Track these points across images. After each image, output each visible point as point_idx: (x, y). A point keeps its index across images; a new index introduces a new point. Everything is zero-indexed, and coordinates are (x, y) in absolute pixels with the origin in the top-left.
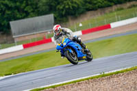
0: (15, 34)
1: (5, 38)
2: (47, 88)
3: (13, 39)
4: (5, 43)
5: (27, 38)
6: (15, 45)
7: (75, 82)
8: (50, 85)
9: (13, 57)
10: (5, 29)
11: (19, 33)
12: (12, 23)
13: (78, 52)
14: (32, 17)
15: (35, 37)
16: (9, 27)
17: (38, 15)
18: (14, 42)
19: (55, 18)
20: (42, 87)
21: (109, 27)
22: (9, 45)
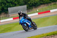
9: (8, 23)
12: (9, 9)
14: (17, 6)
16: (7, 10)
21: (49, 11)
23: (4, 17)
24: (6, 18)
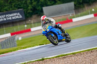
2: (69, 54)
7: (89, 50)
8: (71, 52)
10: (39, 13)
13: (58, 36)
15: (61, 18)
17: (63, 3)
19: (75, 5)
20: (65, 54)
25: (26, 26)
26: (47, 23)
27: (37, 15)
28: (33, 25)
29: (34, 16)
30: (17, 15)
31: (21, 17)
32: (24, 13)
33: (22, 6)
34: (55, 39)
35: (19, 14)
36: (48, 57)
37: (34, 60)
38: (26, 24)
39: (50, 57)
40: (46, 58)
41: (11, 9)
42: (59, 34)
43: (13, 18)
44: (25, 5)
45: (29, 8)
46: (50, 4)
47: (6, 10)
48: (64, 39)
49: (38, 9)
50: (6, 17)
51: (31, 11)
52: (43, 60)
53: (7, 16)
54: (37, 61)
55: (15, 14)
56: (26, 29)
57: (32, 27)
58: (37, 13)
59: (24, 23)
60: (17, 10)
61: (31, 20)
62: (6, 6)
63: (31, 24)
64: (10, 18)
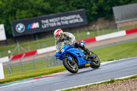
0: (118, 20)
1: (108, 23)
3: (116, 25)
4: (107, 28)
5: (130, 23)
6: (117, 31)
9: (115, 43)
10: (107, 15)
11: (122, 19)
12: (115, 9)
16: (111, 12)
18: (117, 28)
22: (111, 30)
23: (104, 29)
24: (109, 30)
25: (88, 33)
26: (63, 40)
27: (104, 18)
28: (98, 31)
29: (100, 20)
30: (75, 18)
31: (82, 20)
32: (87, 15)
33: (83, 5)
34: (73, 65)
35: (79, 16)
36: (120, 78)
37: (100, 82)
38: (89, 31)
39: (123, 78)
40: (117, 79)
41: (68, 9)
42: (80, 56)
43: (71, 22)
44: (88, 4)
45: (93, 8)
46: (123, 2)
47: (61, 11)
48: (89, 64)
49: (106, 9)
50: (60, 21)
51: (96, 13)
52: (112, 81)
53: (62, 18)
54: (104, 83)
55: (73, 17)
56: (88, 38)
57: (97, 35)
58: (104, 16)
59: (86, 29)
60: (76, 11)
61: (96, 24)
62: (60, 5)
63: (96, 30)
64: (67, 22)
